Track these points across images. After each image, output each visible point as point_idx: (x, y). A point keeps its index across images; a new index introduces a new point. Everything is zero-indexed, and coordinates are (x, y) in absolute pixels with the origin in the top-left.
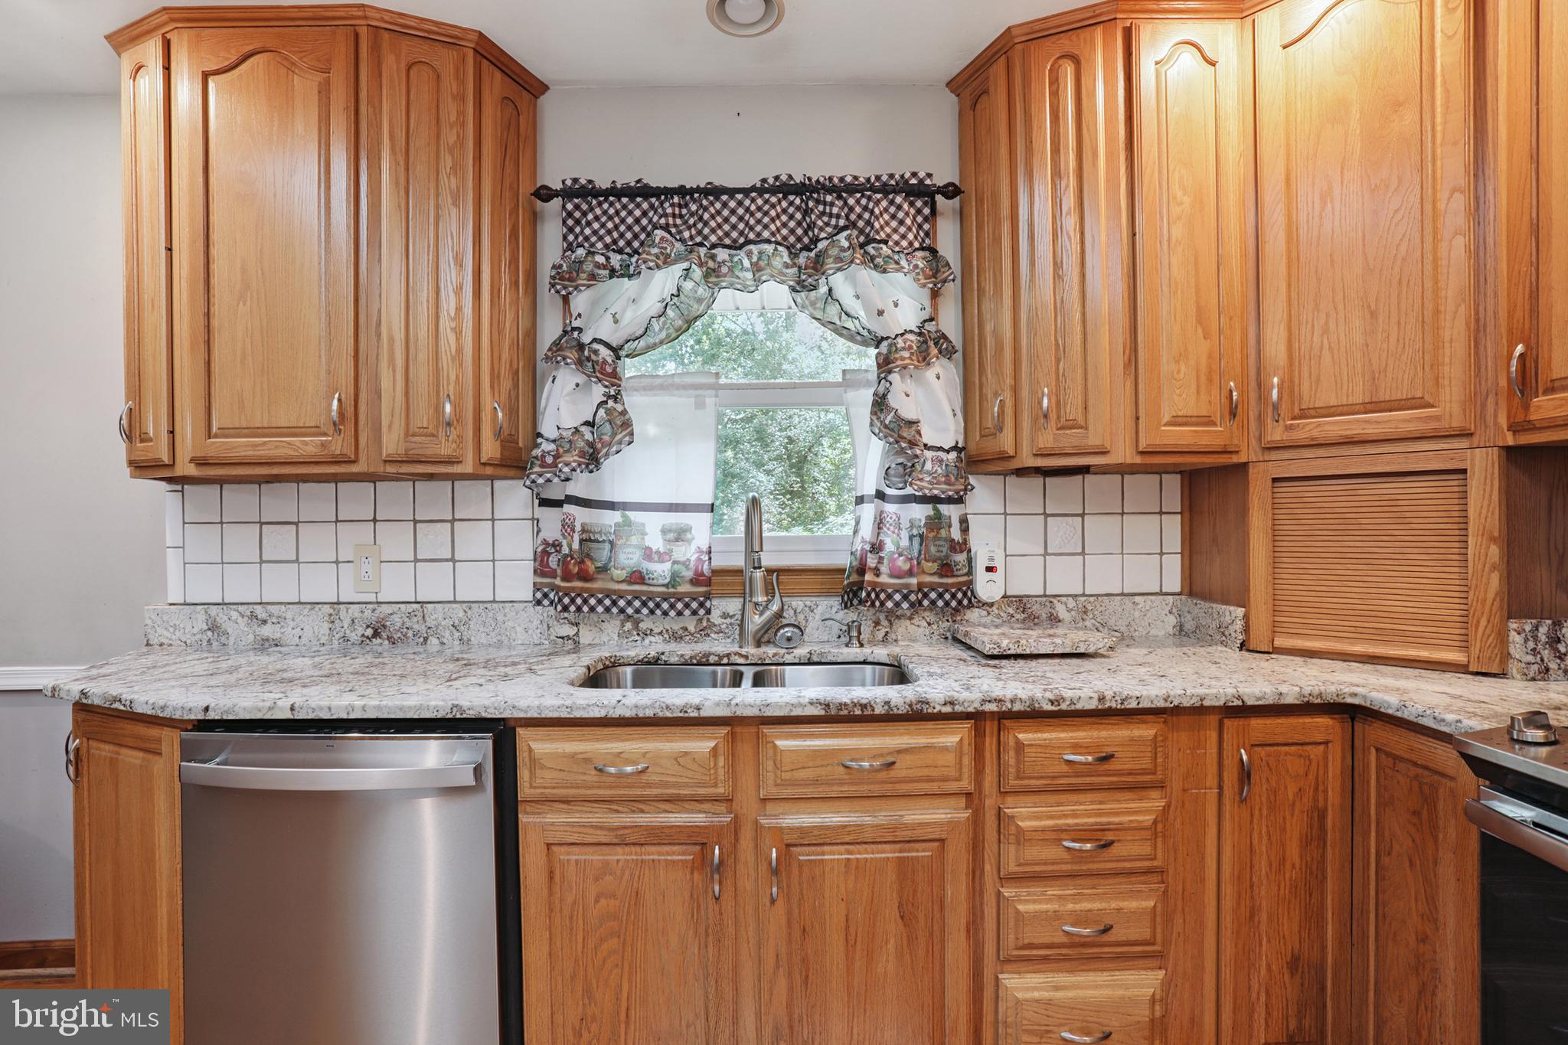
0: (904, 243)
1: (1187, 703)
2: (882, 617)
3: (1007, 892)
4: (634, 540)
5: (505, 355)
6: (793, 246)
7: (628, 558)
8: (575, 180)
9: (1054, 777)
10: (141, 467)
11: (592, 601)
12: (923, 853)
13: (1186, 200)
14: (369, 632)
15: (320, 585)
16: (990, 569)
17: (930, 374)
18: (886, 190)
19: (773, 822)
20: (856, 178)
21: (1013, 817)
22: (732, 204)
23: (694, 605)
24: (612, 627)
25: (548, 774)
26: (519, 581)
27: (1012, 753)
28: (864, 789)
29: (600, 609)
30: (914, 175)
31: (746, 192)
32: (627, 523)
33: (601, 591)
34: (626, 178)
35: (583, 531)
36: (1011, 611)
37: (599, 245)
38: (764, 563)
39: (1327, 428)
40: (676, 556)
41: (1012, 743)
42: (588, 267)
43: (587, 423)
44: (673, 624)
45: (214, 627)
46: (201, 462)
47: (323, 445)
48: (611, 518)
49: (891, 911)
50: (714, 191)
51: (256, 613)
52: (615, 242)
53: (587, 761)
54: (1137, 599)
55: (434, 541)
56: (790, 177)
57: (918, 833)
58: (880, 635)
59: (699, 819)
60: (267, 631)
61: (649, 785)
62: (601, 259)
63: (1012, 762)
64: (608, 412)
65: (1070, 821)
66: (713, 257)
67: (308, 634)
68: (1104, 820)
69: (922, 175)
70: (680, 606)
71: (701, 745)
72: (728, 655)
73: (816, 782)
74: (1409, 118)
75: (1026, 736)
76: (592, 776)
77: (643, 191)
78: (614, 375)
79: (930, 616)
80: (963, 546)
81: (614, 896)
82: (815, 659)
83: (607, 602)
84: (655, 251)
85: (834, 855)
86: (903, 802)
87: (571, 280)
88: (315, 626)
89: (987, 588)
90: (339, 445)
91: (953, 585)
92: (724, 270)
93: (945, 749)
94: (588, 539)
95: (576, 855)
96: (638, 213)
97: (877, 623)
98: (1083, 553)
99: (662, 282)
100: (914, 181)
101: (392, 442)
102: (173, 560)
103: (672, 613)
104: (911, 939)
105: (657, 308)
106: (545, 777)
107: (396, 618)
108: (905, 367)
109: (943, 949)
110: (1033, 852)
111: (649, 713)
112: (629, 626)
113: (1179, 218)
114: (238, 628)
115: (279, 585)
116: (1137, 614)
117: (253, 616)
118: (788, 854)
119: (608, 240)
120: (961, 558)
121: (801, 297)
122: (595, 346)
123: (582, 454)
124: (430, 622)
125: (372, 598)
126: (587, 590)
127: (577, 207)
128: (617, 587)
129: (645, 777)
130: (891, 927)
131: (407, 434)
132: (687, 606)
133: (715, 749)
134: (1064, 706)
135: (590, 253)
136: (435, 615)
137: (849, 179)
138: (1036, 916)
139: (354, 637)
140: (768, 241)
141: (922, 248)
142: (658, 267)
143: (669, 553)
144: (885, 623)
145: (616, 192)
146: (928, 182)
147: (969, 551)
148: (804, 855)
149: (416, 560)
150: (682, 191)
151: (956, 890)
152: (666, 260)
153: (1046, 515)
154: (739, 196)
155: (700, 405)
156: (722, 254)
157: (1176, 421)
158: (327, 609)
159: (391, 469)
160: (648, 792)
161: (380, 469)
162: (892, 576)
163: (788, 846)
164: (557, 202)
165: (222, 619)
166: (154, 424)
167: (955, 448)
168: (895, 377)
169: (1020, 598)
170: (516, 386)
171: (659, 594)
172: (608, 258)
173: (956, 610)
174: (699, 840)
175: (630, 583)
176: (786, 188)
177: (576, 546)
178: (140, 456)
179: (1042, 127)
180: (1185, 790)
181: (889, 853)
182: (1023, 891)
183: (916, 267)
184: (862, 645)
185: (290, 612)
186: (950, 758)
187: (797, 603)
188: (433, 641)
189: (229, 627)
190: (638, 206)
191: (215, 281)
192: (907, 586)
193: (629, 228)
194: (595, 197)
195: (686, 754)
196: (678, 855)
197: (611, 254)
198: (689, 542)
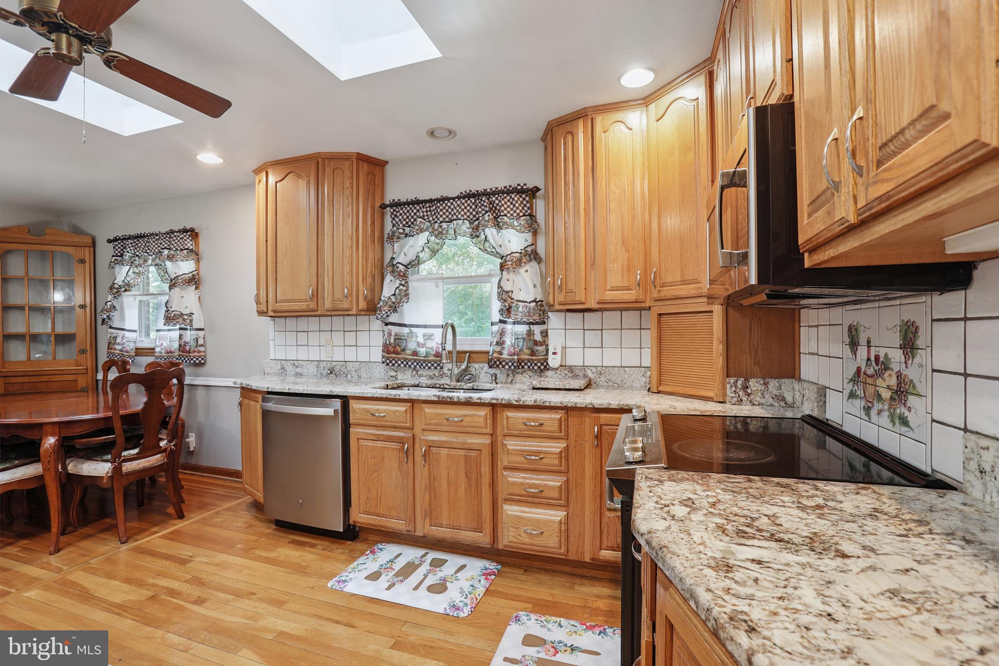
0: (515, 215)
1: (569, 405)
2: (510, 373)
3: (505, 473)
4: (414, 339)
5: (369, 270)
6: (472, 219)
7: (412, 346)
8: (394, 200)
9: (521, 431)
10: (261, 313)
11: (399, 362)
12: (473, 454)
13: (618, 191)
14: (329, 372)
15: (314, 354)
16: (554, 353)
17: (522, 270)
18: (509, 192)
19: (424, 438)
20: (496, 188)
21: (506, 444)
22: (449, 204)
23: (435, 365)
24: (409, 372)
25: (358, 415)
26: (377, 355)
27: (505, 420)
28: (454, 429)
29: (402, 365)
30: (519, 185)
31: (454, 199)
32: (411, 332)
33: (403, 358)
34: (411, 197)
35: (396, 335)
36: (566, 372)
37: (401, 225)
38: (447, 349)
39: (670, 292)
40: (427, 346)
41: (505, 417)
42: (397, 234)
43: (393, 295)
44: (430, 373)
45: (283, 368)
46: (275, 311)
47: (308, 305)
48: (406, 330)
49: (463, 474)
50: (443, 199)
51: (295, 363)
52: (407, 223)
53: (368, 411)
54: (626, 369)
55: (350, 338)
56: (470, 191)
57: (472, 447)
58: (509, 380)
59: (401, 434)
60: (298, 370)
61: (386, 421)
62: (401, 231)
63: (505, 423)
64: (400, 290)
65: (527, 448)
66: (441, 227)
67: (310, 371)
68: (540, 449)
69: (522, 185)
70: (429, 365)
71: (402, 408)
72: (443, 385)
73: (437, 424)
74: (691, 155)
75: (510, 414)
76: (370, 417)
77: (417, 202)
78: (404, 276)
79: (530, 373)
80: (544, 343)
81: (376, 458)
82: (475, 388)
83: (405, 363)
84: (417, 228)
85: (444, 451)
86: (467, 435)
87: (392, 239)
88: (312, 369)
89: (554, 361)
90: (312, 305)
91: (535, 360)
92: (444, 232)
93: (480, 416)
94: (398, 338)
95: (365, 443)
96: (415, 211)
97: (508, 375)
98: (602, 347)
99: (423, 238)
100: (519, 187)
101: (328, 304)
102: (271, 343)
103: (427, 368)
104: (470, 485)
105: (421, 249)
106: (357, 416)
107: (337, 367)
108: (508, 269)
109: (481, 491)
110: (513, 458)
111: (385, 396)
112: (414, 372)
113: (614, 199)
114: (289, 368)
115: (302, 354)
116: (626, 376)
117: (294, 365)
118: (429, 450)
119: (404, 223)
120: (541, 349)
121: (475, 240)
122: (398, 265)
123: (390, 307)
124: (348, 369)
125: (330, 359)
126: (397, 358)
127: (394, 210)
128: (408, 357)
129: (385, 418)
130: (463, 481)
131: (333, 301)
132: (433, 365)
133: (406, 410)
134: (521, 403)
135: (398, 229)
136: (350, 366)
137: (494, 189)
138: (514, 483)
139: (324, 373)
140: (460, 219)
141: (524, 215)
142: (418, 234)
143: (425, 344)
144: (511, 375)
145: (408, 203)
146: (525, 187)
147: (547, 345)
148: (434, 450)
149: (345, 346)
150: (431, 201)
151: (486, 469)
152: (422, 231)
153: (584, 330)
154: (451, 201)
155: (437, 286)
156: (444, 225)
157: (613, 289)
158: (316, 363)
159: (328, 313)
160: (386, 424)
161: (325, 313)
162: (509, 355)
163: (429, 447)
164: (388, 209)
165: (285, 365)
166: (263, 299)
167: (534, 301)
168: (504, 273)
169: (570, 367)
170: (374, 280)
171: (422, 360)
172: (404, 230)
173: (542, 371)
174: (400, 441)
175: (413, 356)
176: (469, 196)
177: (392, 341)
178: (260, 309)
179: (560, 163)
180: (576, 441)
181: (462, 452)
182: (511, 474)
183: (520, 224)
184: (497, 383)
185: (305, 364)
186: (482, 420)
187: (476, 366)
188: (349, 376)
189: (287, 368)
190: (415, 208)
191: (278, 251)
192: (513, 359)
193: (412, 217)
194: (400, 206)
195: (397, 411)
196: (394, 445)
197: (405, 228)
198: (433, 340)
